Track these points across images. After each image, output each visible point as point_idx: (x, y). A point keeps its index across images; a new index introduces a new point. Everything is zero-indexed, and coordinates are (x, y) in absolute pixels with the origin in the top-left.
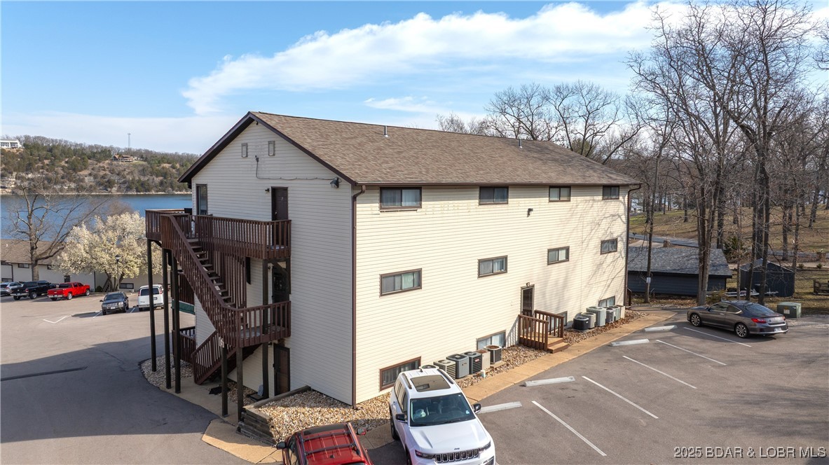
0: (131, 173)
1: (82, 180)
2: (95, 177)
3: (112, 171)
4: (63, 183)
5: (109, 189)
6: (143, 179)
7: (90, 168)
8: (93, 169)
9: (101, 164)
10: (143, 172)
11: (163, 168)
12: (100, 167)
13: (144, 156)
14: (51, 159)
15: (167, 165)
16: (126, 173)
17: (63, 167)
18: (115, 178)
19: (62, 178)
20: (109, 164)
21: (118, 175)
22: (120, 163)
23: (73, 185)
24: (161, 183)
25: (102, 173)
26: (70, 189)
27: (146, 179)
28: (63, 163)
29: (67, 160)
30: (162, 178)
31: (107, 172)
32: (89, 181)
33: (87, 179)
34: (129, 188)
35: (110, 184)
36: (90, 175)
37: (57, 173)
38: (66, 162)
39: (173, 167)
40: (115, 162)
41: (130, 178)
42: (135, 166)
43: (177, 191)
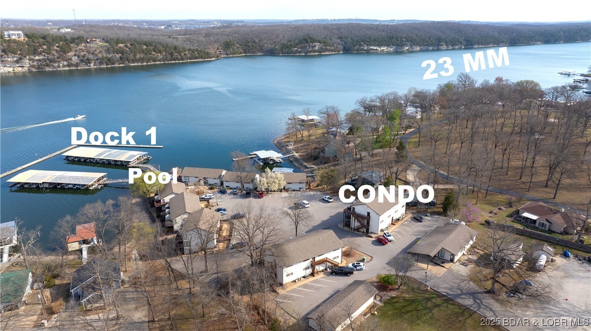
0: (100, 52)
1: (71, 59)
2: (79, 57)
3: (89, 52)
4: (59, 62)
5: (89, 65)
6: (109, 56)
7: (74, 50)
8: (76, 51)
9: (80, 47)
10: (108, 51)
11: (120, 47)
12: (80, 49)
13: (105, 39)
14: (47, 45)
15: (121, 45)
16: (97, 52)
17: (56, 50)
18: (91, 57)
19: (58, 58)
20: (85, 47)
21: (93, 54)
22: (92, 45)
23: (65, 63)
24: (121, 58)
25: (82, 54)
26: (64, 66)
27: (111, 56)
28: (55, 48)
29: (57, 45)
30: (120, 55)
31: (85, 53)
32: (75, 59)
33: (73, 58)
34: (101, 63)
35: (88, 61)
36: (75, 55)
37: (54, 55)
38: (58, 47)
39: (127, 47)
40: (88, 45)
41: (100, 56)
42: (101, 46)
43: (131, 63)
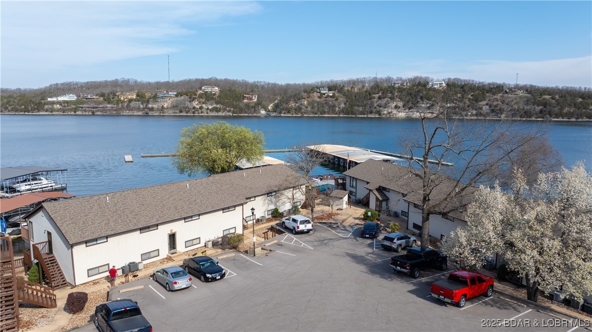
0: (517, 103)
1: (481, 109)
2: (490, 106)
3: (503, 102)
4: (468, 110)
5: (499, 115)
6: (526, 108)
7: (487, 99)
8: (489, 100)
9: (495, 97)
10: (527, 102)
11: (544, 99)
12: (494, 98)
13: (529, 90)
14: (462, 93)
15: (547, 97)
16: (513, 103)
17: (469, 99)
18: (505, 107)
19: (468, 107)
20: (501, 96)
21: (507, 104)
22: (510, 95)
23: (474, 112)
24: (541, 111)
25: (495, 103)
26: (472, 115)
27: (529, 107)
28: (469, 96)
29: (472, 94)
30: (541, 107)
31: (499, 103)
32: (486, 109)
33: (484, 108)
34: (513, 115)
35: (501, 111)
36: (487, 104)
37: (465, 103)
38: (472, 96)
39: (553, 98)
40: (506, 95)
41: (516, 107)
42: (521, 97)
43: (554, 118)
